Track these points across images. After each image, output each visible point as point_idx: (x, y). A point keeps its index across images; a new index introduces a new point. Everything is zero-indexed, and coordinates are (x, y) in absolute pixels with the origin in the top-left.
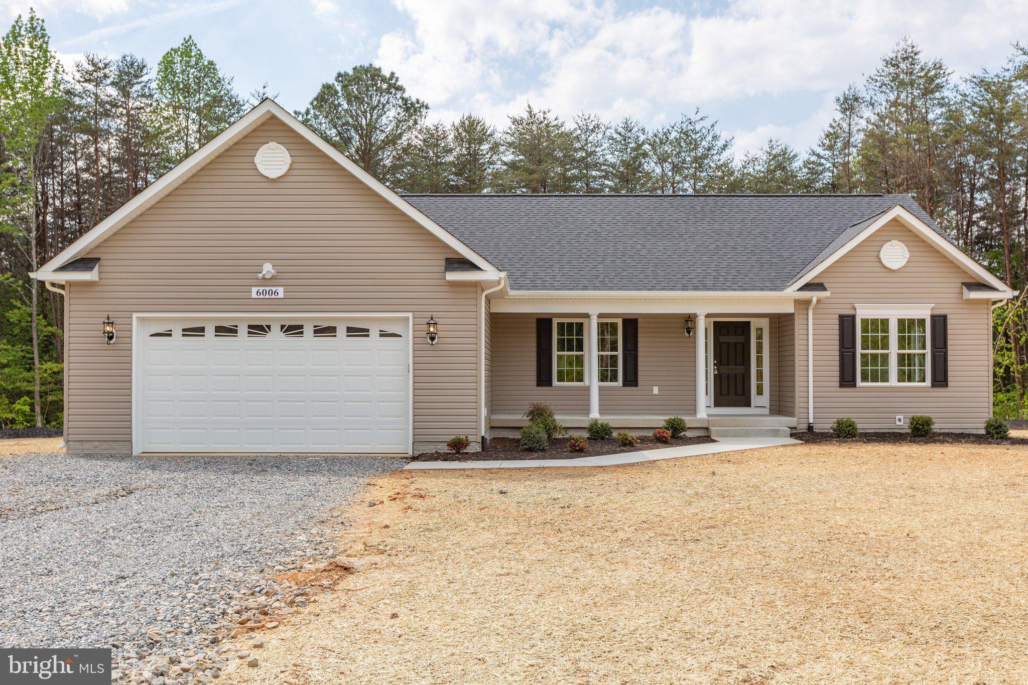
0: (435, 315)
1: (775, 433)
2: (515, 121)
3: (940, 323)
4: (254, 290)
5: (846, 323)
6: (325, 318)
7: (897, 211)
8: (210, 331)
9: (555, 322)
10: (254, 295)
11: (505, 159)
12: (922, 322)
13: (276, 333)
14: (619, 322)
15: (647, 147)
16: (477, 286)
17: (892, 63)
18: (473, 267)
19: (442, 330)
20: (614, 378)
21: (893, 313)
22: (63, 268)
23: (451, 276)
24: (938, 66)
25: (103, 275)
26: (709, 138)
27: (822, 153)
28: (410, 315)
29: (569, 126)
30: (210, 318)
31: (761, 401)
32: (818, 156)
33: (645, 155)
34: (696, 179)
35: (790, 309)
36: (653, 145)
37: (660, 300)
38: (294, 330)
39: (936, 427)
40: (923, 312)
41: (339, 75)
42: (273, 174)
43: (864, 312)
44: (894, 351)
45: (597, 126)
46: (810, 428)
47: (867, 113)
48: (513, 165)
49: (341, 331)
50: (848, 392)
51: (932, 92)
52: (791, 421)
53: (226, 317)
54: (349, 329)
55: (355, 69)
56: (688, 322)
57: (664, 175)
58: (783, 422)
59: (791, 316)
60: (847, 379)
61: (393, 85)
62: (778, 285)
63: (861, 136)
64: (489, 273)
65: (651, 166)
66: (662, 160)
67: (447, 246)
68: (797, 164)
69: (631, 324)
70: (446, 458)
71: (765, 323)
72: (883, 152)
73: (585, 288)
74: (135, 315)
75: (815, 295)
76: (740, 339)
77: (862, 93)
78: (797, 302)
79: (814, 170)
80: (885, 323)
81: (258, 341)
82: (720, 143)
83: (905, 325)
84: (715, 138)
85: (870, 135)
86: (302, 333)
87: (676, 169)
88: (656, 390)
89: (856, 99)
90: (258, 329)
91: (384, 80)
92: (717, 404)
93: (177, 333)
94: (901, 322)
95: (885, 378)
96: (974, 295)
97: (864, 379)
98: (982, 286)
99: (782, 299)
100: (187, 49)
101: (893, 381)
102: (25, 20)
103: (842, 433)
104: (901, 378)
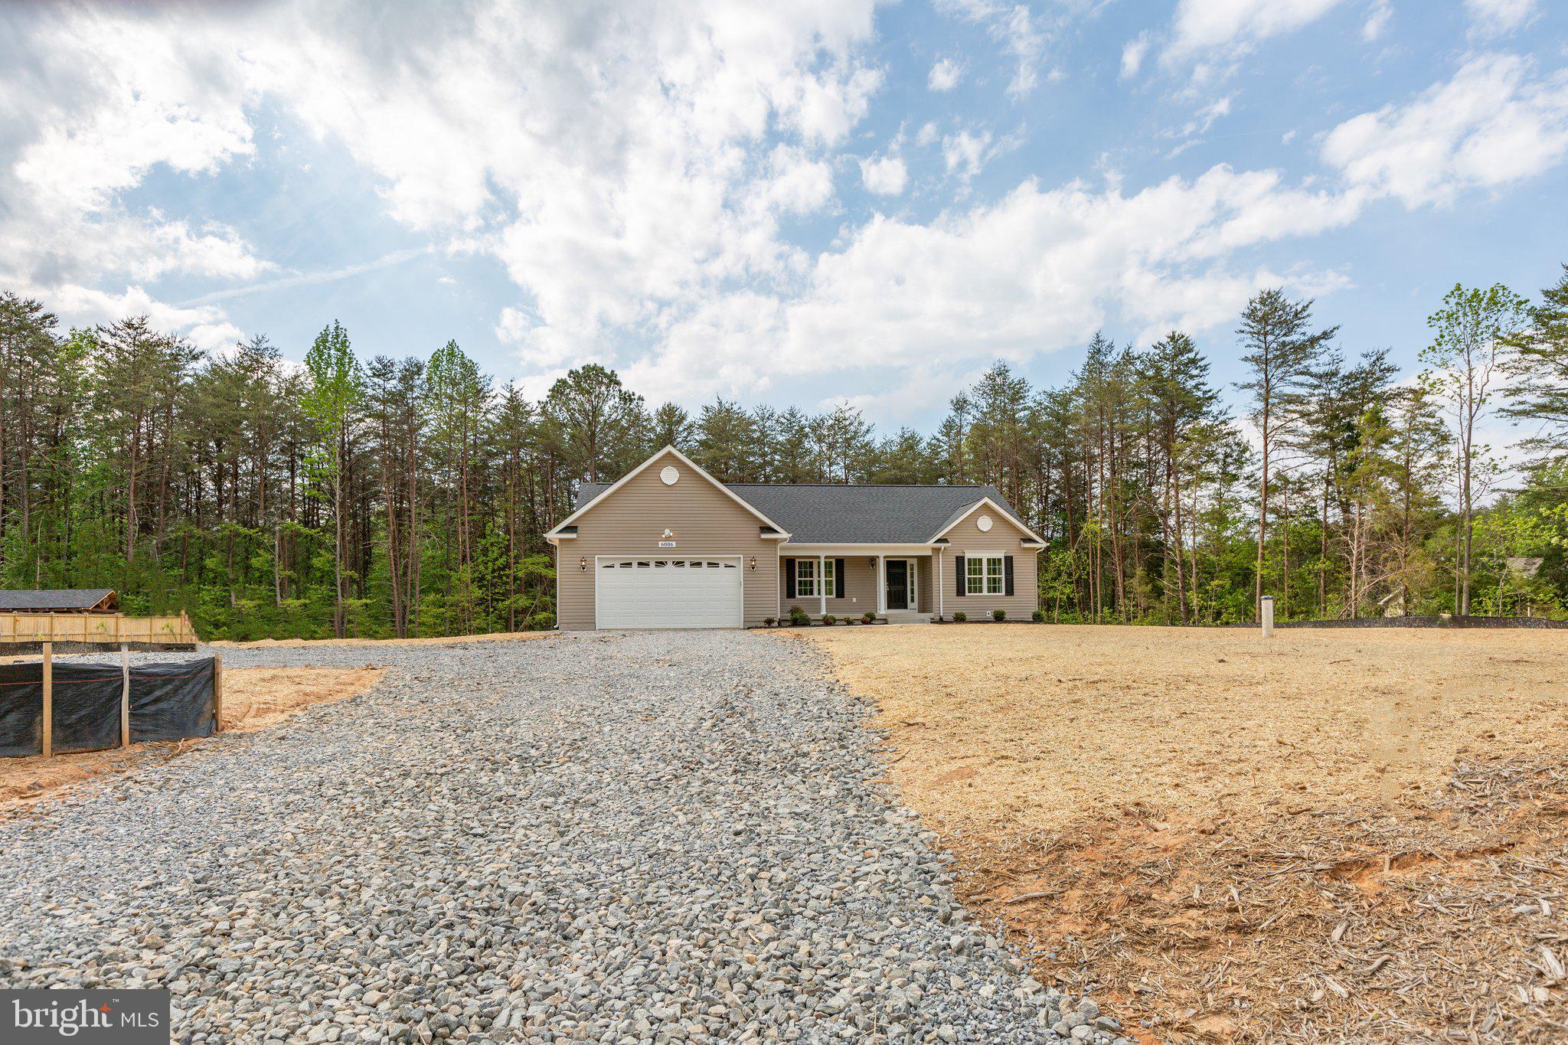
0: (755, 556)
1: (923, 621)
2: (707, 409)
3: (1009, 560)
4: (660, 542)
5: (960, 560)
6: (696, 557)
7: (986, 500)
8: (635, 565)
9: (797, 561)
10: (659, 546)
11: (697, 438)
12: (1000, 560)
13: (670, 566)
14: (834, 561)
15: (807, 430)
16: (775, 541)
18: (775, 531)
19: (759, 564)
20: (831, 594)
21: (985, 555)
22: (559, 532)
23: (764, 536)
24: (1022, 382)
25: (579, 535)
26: (856, 424)
27: (941, 438)
28: (741, 556)
29: (750, 412)
30: (635, 558)
31: (913, 605)
32: (938, 440)
33: (806, 436)
34: (846, 456)
35: (929, 553)
36: (814, 430)
38: (679, 564)
39: (1007, 617)
40: (1000, 555)
42: (669, 483)
43: (969, 555)
44: (985, 576)
45: (772, 415)
46: (941, 619)
47: (974, 412)
49: (704, 564)
50: (961, 599)
51: (1017, 400)
52: (931, 615)
53: (643, 557)
54: (709, 564)
55: (583, 368)
56: (872, 561)
57: (821, 451)
58: (927, 616)
59: (930, 557)
60: (960, 592)
61: (613, 380)
62: (924, 539)
63: (969, 427)
64: (784, 535)
65: (810, 444)
66: (820, 440)
67: (760, 521)
68: (923, 444)
69: (840, 562)
70: (762, 627)
71: (915, 562)
72: (984, 442)
73: (818, 542)
74: (597, 556)
75: (943, 545)
76: (901, 571)
77: (970, 398)
78: (934, 549)
79: (935, 449)
80: (980, 560)
81: (660, 570)
82: (864, 428)
83: (993, 562)
84: (861, 424)
85: (975, 427)
86: (684, 565)
87: (831, 446)
88: (854, 600)
89: (965, 402)
90: (660, 564)
91: (606, 375)
92: (889, 607)
93: (617, 565)
94: (989, 560)
95: (981, 591)
96: (1027, 545)
97: (970, 592)
98: (1031, 540)
99: (924, 548)
100: (452, 351)
101: (985, 592)
102: (332, 329)
103: (960, 619)
104: (989, 591)
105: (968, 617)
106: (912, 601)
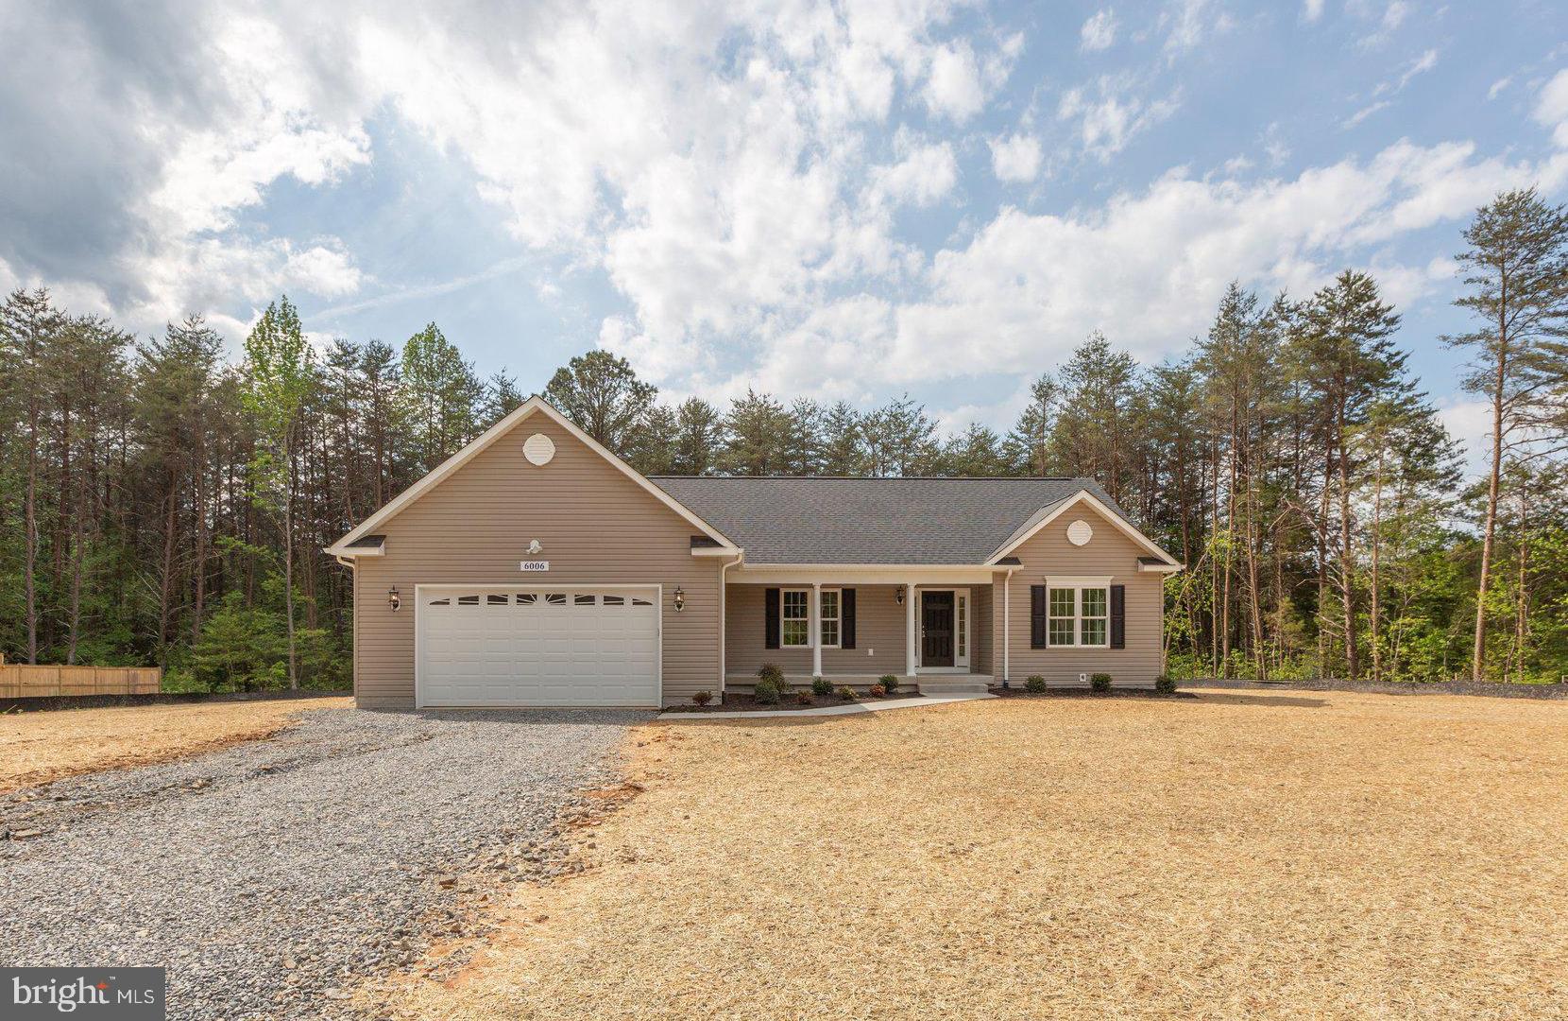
0: (681, 586)
1: (975, 689)
2: (737, 404)
3: (1118, 593)
4: (523, 564)
5: (1038, 593)
6: (585, 588)
7: (1083, 495)
8: (483, 600)
9: (782, 591)
10: (523, 569)
12: (1103, 592)
13: (541, 605)
14: (839, 591)
15: (859, 429)
16: (718, 561)
17: (1084, 354)
18: (717, 544)
19: (688, 599)
20: (834, 642)
21: (1078, 584)
22: (353, 545)
23: (696, 552)
24: (1125, 358)
25: (388, 551)
26: (917, 421)
27: (1020, 435)
28: (660, 586)
29: (788, 409)
30: (483, 589)
31: (963, 661)
32: (1016, 438)
33: (857, 436)
34: (905, 459)
35: (989, 581)
36: (865, 427)
37: (875, 572)
38: (557, 598)
39: (1114, 683)
40: (1104, 583)
42: (539, 462)
43: (1053, 583)
44: (1078, 617)
45: (814, 409)
46: (1006, 685)
47: (1061, 399)
48: (735, 446)
49: (599, 601)
50: (1038, 653)
51: (1119, 382)
52: (990, 679)
53: (497, 588)
54: (606, 599)
55: (588, 355)
56: (900, 591)
57: (874, 454)
58: (983, 680)
59: (991, 585)
60: (1038, 642)
61: (623, 370)
62: (979, 559)
63: (1055, 420)
64: (729, 550)
65: (863, 447)
66: (873, 441)
67: (692, 526)
68: (997, 446)
69: (849, 593)
70: (692, 710)
71: (967, 593)
72: (1074, 435)
73: (810, 562)
74: (417, 586)
75: (1010, 569)
76: (946, 607)
77: (1058, 383)
78: (995, 574)
79: (1012, 450)
80: (1071, 592)
81: (525, 608)
82: (926, 426)
83: (1092, 596)
84: (922, 420)
85: (1063, 419)
86: (565, 601)
87: (886, 449)
88: (871, 652)
89: (1050, 387)
90: (525, 598)
91: (616, 365)
92: (925, 664)
93: (454, 601)
94: (1085, 592)
95: (1071, 641)
96: (1148, 568)
97: (1053, 642)
98: (1156, 561)
99: (982, 572)
100: (431, 335)
101: (1078, 644)
102: (278, 306)
103: (1036, 688)
104: (1085, 641)
105: (1050, 683)
106: (962, 654)
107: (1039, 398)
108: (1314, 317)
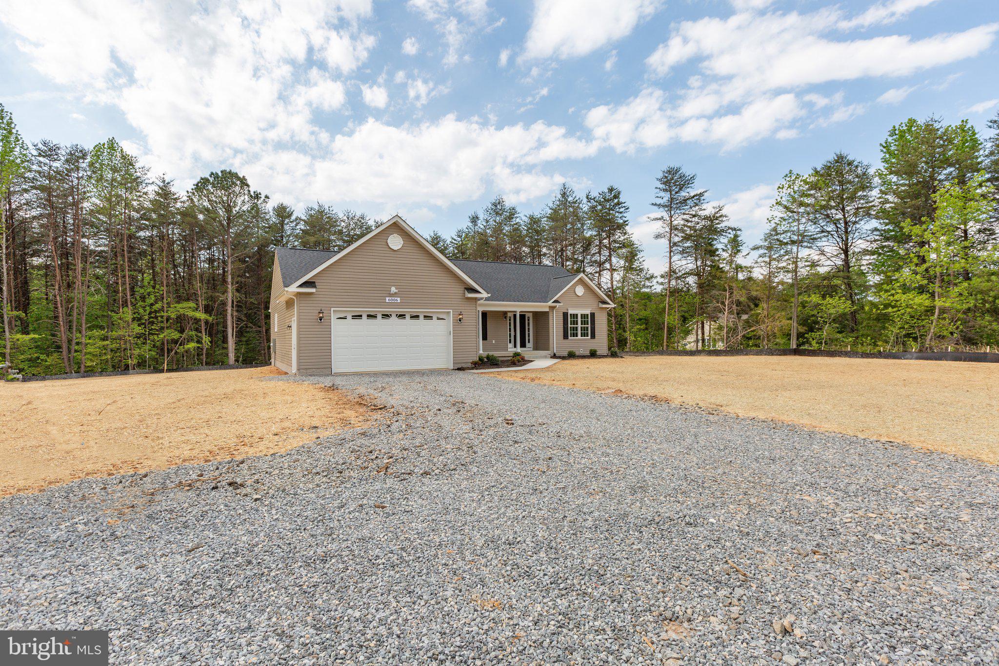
0: (462, 311)
1: (545, 357)
2: (310, 209)
3: (593, 315)
4: (387, 299)
5: (565, 315)
6: (415, 311)
8: (364, 316)
10: (387, 301)
11: (301, 227)
12: (587, 315)
13: (394, 318)
16: (476, 299)
18: (477, 292)
19: (465, 317)
21: (579, 312)
22: (300, 286)
25: (316, 290)
28: (451, 311)
30: (364, 310)
31: (530, 345)
35: (547, 310)
37: (509, 306)
38: (401, 316)
39: (598, 353)
40: (587, 312)
41: (212, 174)
42: (395, 248)
43: (571, 311)
44: (579, 325)
46: (555, 355)
49: (421, 317)
50: (566, 341)
52: (549, 352)
53: (372, 310)
54: (425, 317)
55: (221, 171)
56: (503, 314)
58: (546, 353)
59: (547, 313)
60: (566, 337)
61: (244, 183)
62: (545, 300)
64: (485, 295)
67: (466, 283)
69: (484, 315)
70: (472, 369)
71: (531, 315)
74: (332, 309)
75: (558, 305)
78: (550, 308)
80: (577, 315)
81: (386, 321)
83: (584, 316)
86: (405, 318)
88: (494, 342)
89: (478, 217)
90: (386, 316)
91: (238, 179)
93: (349, 317)
94: (582, 315)
95: (577, 336)
96: (604, 306)
97: (571, 336)
98: (605, 302)
99: (544, 307)
101: (579, 337)
103: (571, 356)
104: (581, 336)
105: (577, 353)
107: (472, 222)
108: (600, 203)
